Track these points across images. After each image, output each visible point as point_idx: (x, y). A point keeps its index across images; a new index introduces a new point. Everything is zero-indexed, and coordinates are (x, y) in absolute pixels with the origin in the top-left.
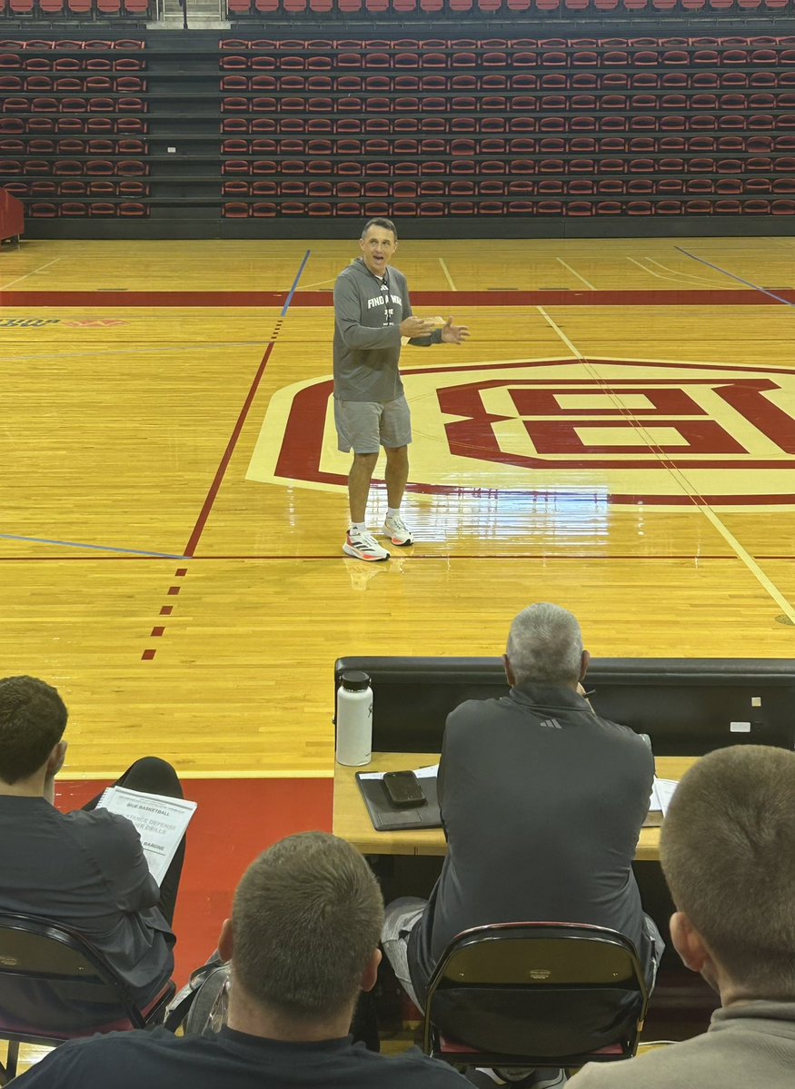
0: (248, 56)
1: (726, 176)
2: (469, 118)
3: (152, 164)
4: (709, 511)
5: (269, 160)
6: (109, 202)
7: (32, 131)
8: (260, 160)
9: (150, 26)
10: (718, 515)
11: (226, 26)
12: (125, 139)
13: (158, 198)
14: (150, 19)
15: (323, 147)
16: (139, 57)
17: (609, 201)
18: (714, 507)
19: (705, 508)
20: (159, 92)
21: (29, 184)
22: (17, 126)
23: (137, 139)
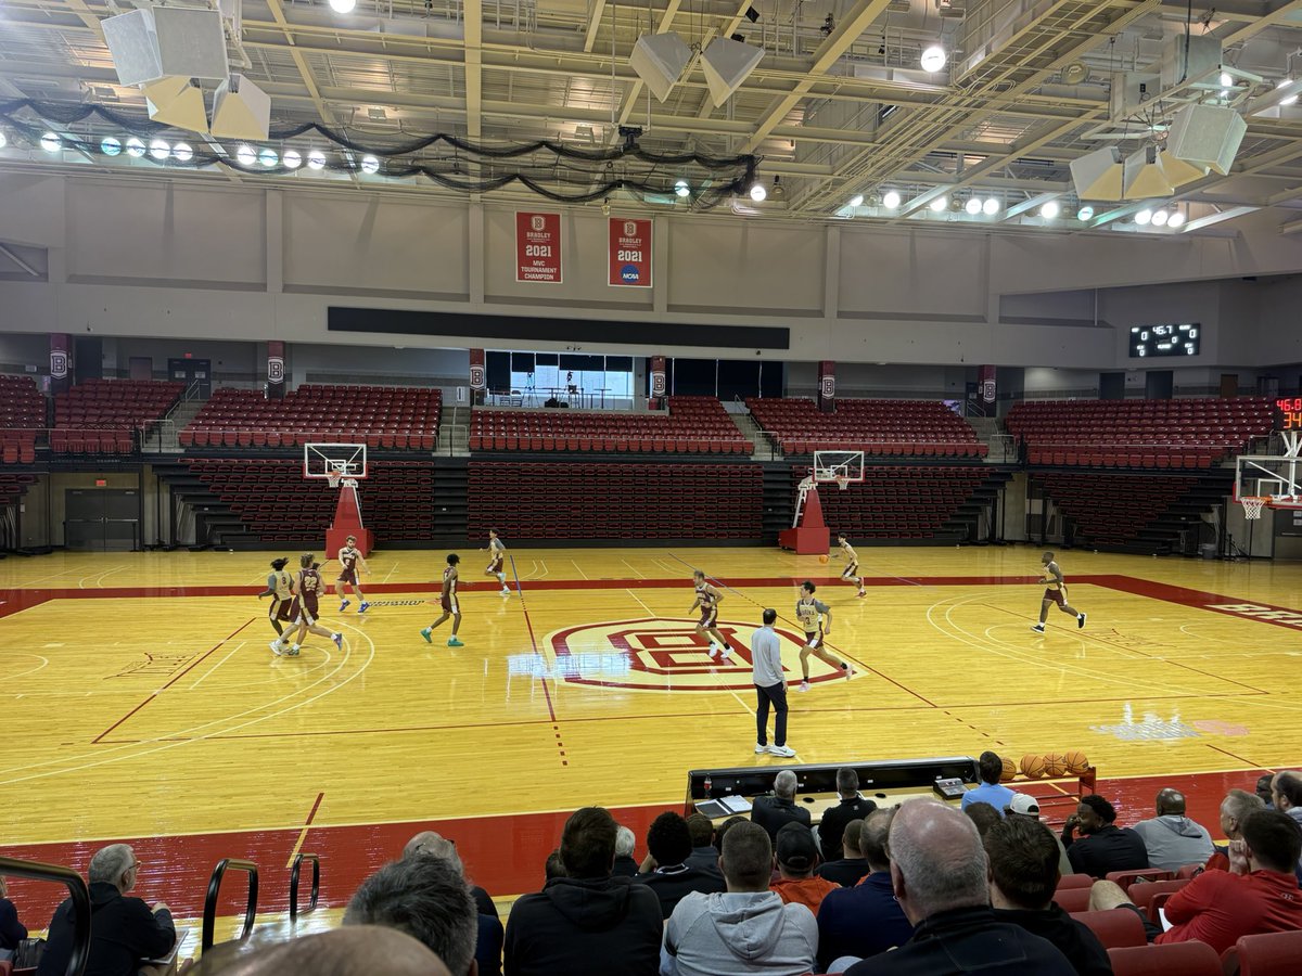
0: (482, 469)
1: (686, 522)
2: (579, 496)
3: (435, 516)
4: (734, 692)
5: (490, 514)
6: (414, 533)
7: (379, 502)
8: (485, 514)
9: (434, 454)
10: (738, 694)
11: (468, 455)
12: (423, 505)
13: (437, 531)
14: (434, 451)
15: (514, 508)
16: (431, 469)
17: (638, 532)
18: (736, 691)
19: (731, 691)
20: (438, 485)
21: (376, 525)
22: (371, 499)
23: (428, 505)
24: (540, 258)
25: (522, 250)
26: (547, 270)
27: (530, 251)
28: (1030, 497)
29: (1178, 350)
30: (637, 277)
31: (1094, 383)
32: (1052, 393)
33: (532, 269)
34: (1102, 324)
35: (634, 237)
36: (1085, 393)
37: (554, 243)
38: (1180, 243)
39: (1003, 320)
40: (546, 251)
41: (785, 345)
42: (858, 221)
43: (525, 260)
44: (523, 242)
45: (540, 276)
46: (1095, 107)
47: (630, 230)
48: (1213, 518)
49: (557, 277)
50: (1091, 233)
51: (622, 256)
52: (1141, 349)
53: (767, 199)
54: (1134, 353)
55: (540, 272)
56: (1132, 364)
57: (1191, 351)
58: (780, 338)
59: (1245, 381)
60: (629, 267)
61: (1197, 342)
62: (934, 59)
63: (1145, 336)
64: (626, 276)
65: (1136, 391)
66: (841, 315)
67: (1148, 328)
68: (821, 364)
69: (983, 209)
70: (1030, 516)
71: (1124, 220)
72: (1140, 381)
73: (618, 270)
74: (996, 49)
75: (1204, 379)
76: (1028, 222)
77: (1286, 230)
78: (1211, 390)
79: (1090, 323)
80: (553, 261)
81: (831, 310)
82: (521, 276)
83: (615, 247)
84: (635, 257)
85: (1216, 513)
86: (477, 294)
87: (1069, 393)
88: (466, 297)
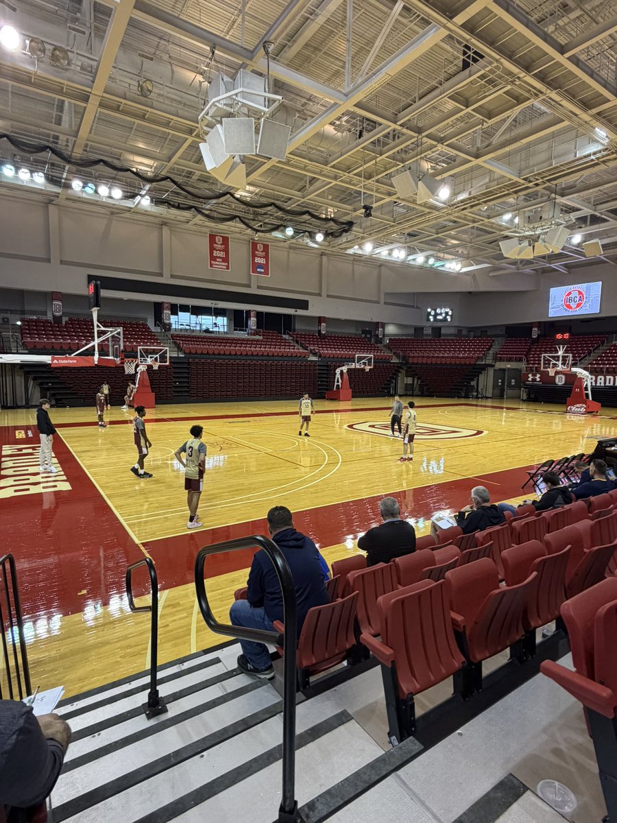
0: (197, 363)
3: (174, 386)
5: (201, 386)
6: (164, 395)
8: (199, 386)
11: (184, 355)
12: (169, 381)
13: (175, 395)
15: (212, 383)
20: (175, 371)
23: (171, 381)
24: (220, 257)
25: (211, 253)
26: (223, 264)
27: (216, 253)
28: (407, 377)
29: (445, 320)
30: (263, 271)
31: (412, 331)
32: (396, 335)
33: (217, 263)
34: (417, 308)
35: (262, 252)
36: (409, 335)
37: (226, 250)
38: (458, 276)
39: (385, 303)
40: (222, 254)
41: (306, 308)
42: (355, 255)
43: (213, 258)
44: (212, 249)
45: (220, 267)
46: (483, 220)
47: (260, 247)
48: (473, 383)
49: (228, 268)
50: (431, 268)
51: (258, 260)
52: (431, 318)
53: (323, 241)
54: (429, 320)
55: (219, 265)
56: (428, 324)
57: (449, 320)
58: (304, 305)
59: (464, 332)
60: (260, 266)
61: (451, 316)
62: (444, 193)
63: (433, 313)
64: (258, 270)
65: (427, 335)
66: (328, 296)
67: (435, 310)
68: (320, 318)
69: (399, 254)
70: (406, 384)
71: (443, 266)
72: (429, 331)
73: (255, 266)
74: (473, 194)
75: (452, 331)
76: (412, 263)
77: (490, 275)
78: (455, 335)
79: (413, 307)
80: (226, 260)
81: (324, 293)
82: (211, 265)
83: (254, 256)
84: (262, 261)
85: (476, 381)
86: (166, 273)
87: (402, 335)
88: (161, 275)
